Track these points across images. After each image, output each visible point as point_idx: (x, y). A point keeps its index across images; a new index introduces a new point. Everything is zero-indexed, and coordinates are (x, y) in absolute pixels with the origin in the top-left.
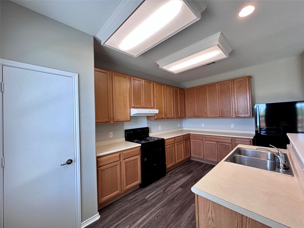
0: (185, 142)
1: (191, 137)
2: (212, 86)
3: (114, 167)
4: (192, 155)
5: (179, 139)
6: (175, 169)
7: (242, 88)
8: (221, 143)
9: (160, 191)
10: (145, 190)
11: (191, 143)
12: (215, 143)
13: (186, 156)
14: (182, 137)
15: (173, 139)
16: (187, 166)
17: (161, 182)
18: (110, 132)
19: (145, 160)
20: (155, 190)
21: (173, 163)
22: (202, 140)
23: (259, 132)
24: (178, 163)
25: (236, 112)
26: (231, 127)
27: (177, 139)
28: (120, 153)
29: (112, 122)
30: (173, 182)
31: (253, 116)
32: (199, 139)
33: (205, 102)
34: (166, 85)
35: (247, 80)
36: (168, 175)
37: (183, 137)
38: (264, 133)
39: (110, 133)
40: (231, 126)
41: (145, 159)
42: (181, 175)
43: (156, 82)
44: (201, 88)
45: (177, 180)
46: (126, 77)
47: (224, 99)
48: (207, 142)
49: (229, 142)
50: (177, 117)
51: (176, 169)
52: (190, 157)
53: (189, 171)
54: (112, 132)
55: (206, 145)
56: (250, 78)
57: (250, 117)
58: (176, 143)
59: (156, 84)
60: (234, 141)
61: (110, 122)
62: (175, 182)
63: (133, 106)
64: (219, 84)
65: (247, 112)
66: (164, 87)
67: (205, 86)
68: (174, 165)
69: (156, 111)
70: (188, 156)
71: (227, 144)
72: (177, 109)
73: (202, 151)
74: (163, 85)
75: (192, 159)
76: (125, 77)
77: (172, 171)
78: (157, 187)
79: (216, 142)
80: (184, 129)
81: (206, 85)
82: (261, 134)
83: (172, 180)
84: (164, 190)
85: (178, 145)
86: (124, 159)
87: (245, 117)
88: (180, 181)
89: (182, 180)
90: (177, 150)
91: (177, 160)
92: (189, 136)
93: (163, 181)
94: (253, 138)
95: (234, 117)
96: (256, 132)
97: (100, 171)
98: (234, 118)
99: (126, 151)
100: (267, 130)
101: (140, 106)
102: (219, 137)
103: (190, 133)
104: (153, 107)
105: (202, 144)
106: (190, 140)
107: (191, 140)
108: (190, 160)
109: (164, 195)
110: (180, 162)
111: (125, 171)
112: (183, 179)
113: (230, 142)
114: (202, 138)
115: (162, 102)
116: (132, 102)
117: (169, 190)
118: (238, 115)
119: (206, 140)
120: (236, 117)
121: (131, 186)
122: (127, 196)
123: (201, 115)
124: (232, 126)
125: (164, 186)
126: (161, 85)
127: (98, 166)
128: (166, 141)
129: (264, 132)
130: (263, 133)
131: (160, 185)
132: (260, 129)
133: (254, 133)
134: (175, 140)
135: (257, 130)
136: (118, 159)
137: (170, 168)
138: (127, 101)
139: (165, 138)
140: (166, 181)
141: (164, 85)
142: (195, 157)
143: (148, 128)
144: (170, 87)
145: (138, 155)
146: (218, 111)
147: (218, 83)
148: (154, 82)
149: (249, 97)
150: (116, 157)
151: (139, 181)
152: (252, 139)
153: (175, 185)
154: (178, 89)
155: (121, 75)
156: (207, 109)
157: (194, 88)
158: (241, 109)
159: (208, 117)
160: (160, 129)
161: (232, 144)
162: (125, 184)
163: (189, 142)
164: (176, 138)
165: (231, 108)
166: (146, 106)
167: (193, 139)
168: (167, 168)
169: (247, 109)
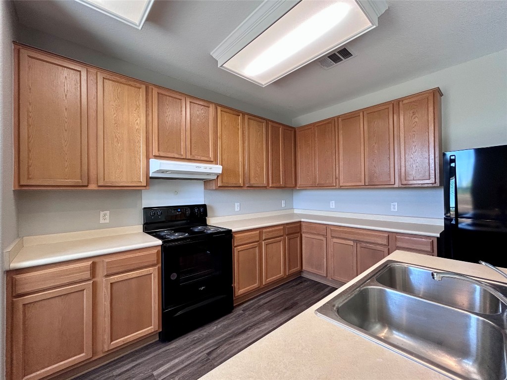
0: (289, 239)
1: (304, 229)
2: (351, 117)
3: (72, 295)
4: (304, 268)
5: (272, 231)
6: (259, 298)
7: (416, 120)
8: (364, 245)
9: (200, 356)
10: (167, 348)
11: (303, 241)
12: (351, 243)
13: (289, 269)
14: (282, 227)
15: (258, 232)
16: (290, 290)
17: (215, 327)
18: (103, 211)
19: (172, 279)
20: (190, 351)
21: (256, 285)
22: (325, 236)
23: (453, 222)
24: (268, 285)
25: (403, 174)
26: (392, 210)
27: (266, 232)
28: (96, 260)
29: (93, 187)
30: (241, 330)
31: (441, 185)
32: (319, 234)
33: (337, 154)
34: (248, 114)
35: (431, 98)
36: (239, 311)
37: (284, 229)
38: (469, 225)
39: (102, 214)
40: (392, 207)
41: (174, 276)
42: (268, 312)
43: (221, 106)
44: (328, 123)
45: (251, 327)
46: (138, 85)
47: (376, 146)
48: (335, 240)
49: (383, 243)
50: (275, 185)
51: (262, 297)
52: (301, 271)
53: (288, 304)
54: (108, 212)
55: (332, 247)
56: (437, 94)
57: (434, 185)
58: (265, 240)
59: (223, 109)
60: (393, 241)
61: (87, 186)
62: (244, 331)
63: (156, 152)
64: (365, 113)
65: (427, 174)
66: (243, 119)
67: (336, 120)
68: (258, 289)
69: (217, 169)
70: (294, 270)
71: (379, 248)
72: (276, 169)
73: (325, 260)
74: (241, 115)
75: (305, 275)
76: (135, 87)
77: (252, 302)
78: (195, 343)
79: (354, 241)
80: (296, 211)
81: (338, 117)
82: (460, 226)
83: (240, 326)
84: (209, 354)
85: (270, 246)
86: (107, 276)
87: (422, 188)
88: (259, 328)
89: (263, 328)
90: (266, 254)
91: (267, 278)
92: (301, 225)
93: (219, 326)
94: (438, 235)
95: (396, 186)
96: (447, 219)
97: (21, 306)
98: (396, 188)
99: (114, 256)
100: (475, 217)
101: (177, 156)
102: (362, 232)
103: (302, 220)
104: (212, 160)
105: (325, 246)
106: (301, 235)
107: (303, 235)
108: (301, 276)
109: (203, 368)
110: (274, 283)
111: (108, 304)
112: (267, 323)
113: (385, 242)
114: (325, 231)
115: (238, 151)
116: (155, 145)
117: (222, 353)
118: (405, 182)
119: (333, 237)
120: (401, 186)
121: (126, 339)
122: (114, 364)
123: (328, 182)
124: (394, 208)
125: (214, 340)
126: (238, 114)
127: (14, 294)
128: (236, 236)
129: (469, 221)
130: (465, 223)
131: (208, 337)
132: (458, 215)
133: (441, 223)
134: (261, 234)
135: (450, 217)
136: (87, 275)
137: (245, 295)
138: (139, 142)
139: (234, 230)
140: (226, 327)
141: (244, 114)
142: (310, 271)
143: (204, 206)
144: (260, 120)
145: (153, 265)
146: (363, 173)
147: (363, 110)
148: (217, 105)
149: (433, 138)
150: (80, 270)
151: (152, 327)
152: (438, 238)
153: (242, 341)
154: (279, 126)
155: (123, 80)
156: (339, 169)
157: (314, 124)
158: (414, 166)
159: (341, 188)
160: (237, 209)
161: (389, 247)
162: (107, 336)
163: (298, 239)
164: (264, 230)
165: (392, 165)
166: (194, 156)
167: (307, 233)
168: (236, 295)
169: (427, 168)
